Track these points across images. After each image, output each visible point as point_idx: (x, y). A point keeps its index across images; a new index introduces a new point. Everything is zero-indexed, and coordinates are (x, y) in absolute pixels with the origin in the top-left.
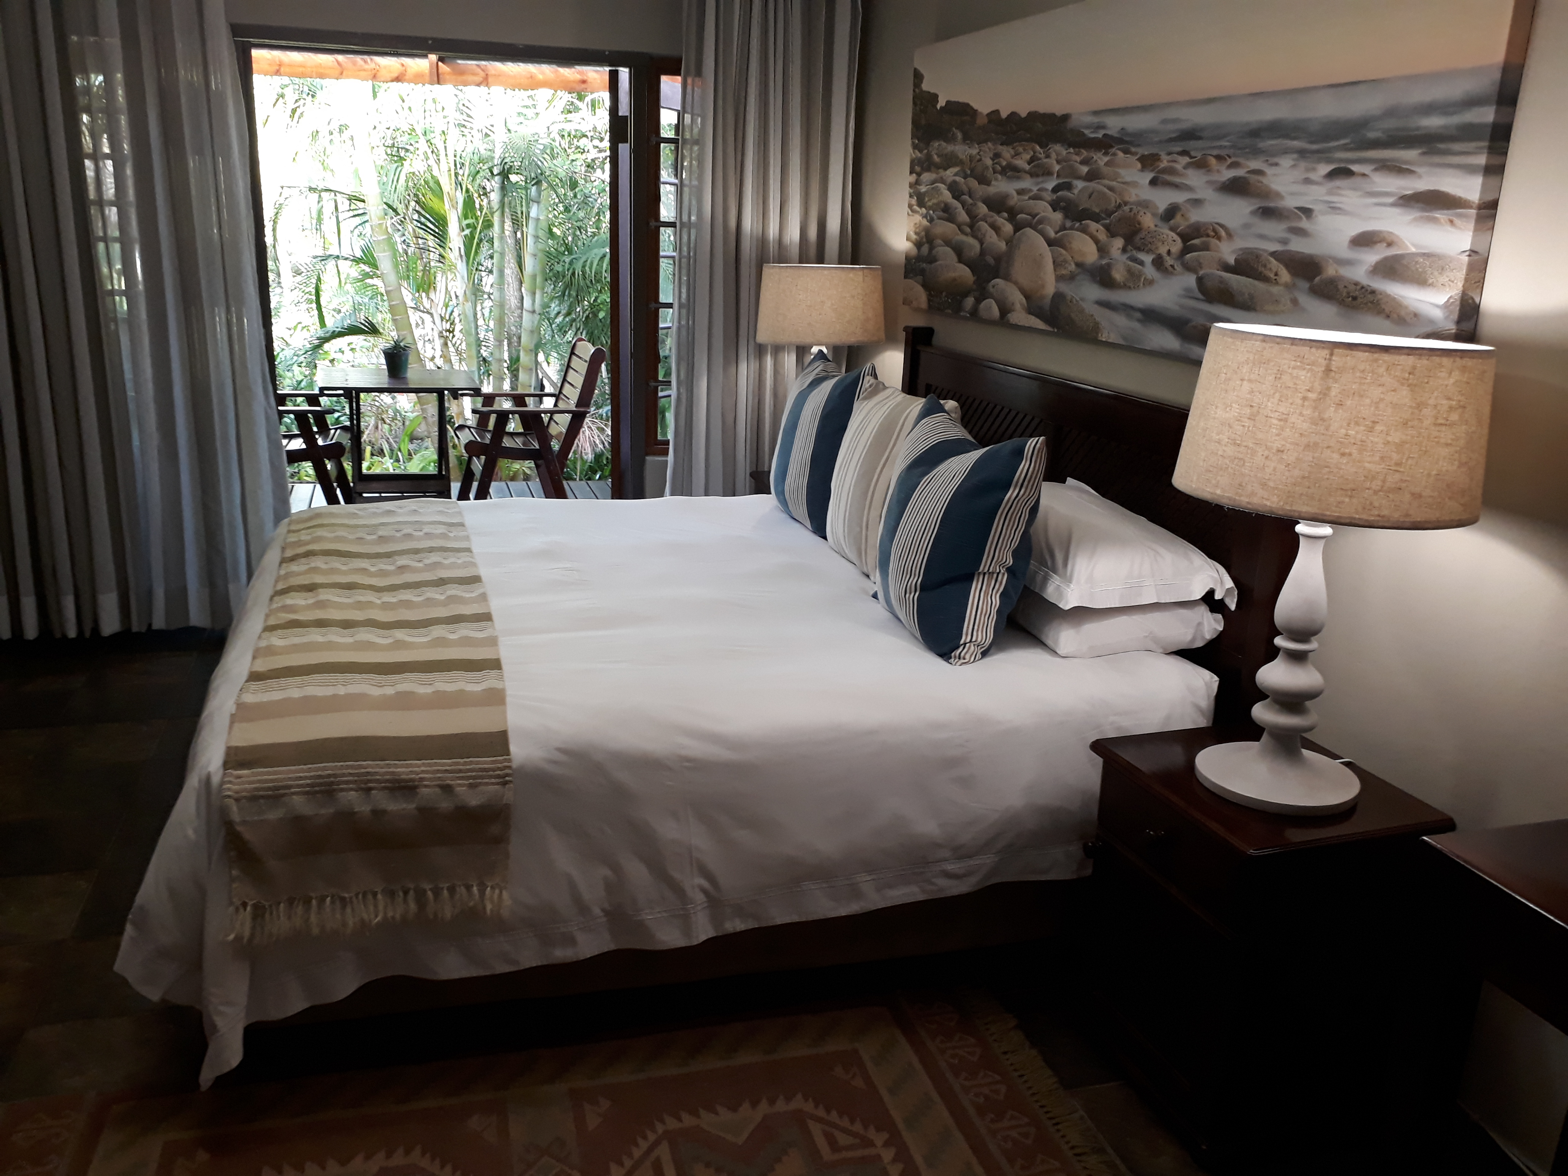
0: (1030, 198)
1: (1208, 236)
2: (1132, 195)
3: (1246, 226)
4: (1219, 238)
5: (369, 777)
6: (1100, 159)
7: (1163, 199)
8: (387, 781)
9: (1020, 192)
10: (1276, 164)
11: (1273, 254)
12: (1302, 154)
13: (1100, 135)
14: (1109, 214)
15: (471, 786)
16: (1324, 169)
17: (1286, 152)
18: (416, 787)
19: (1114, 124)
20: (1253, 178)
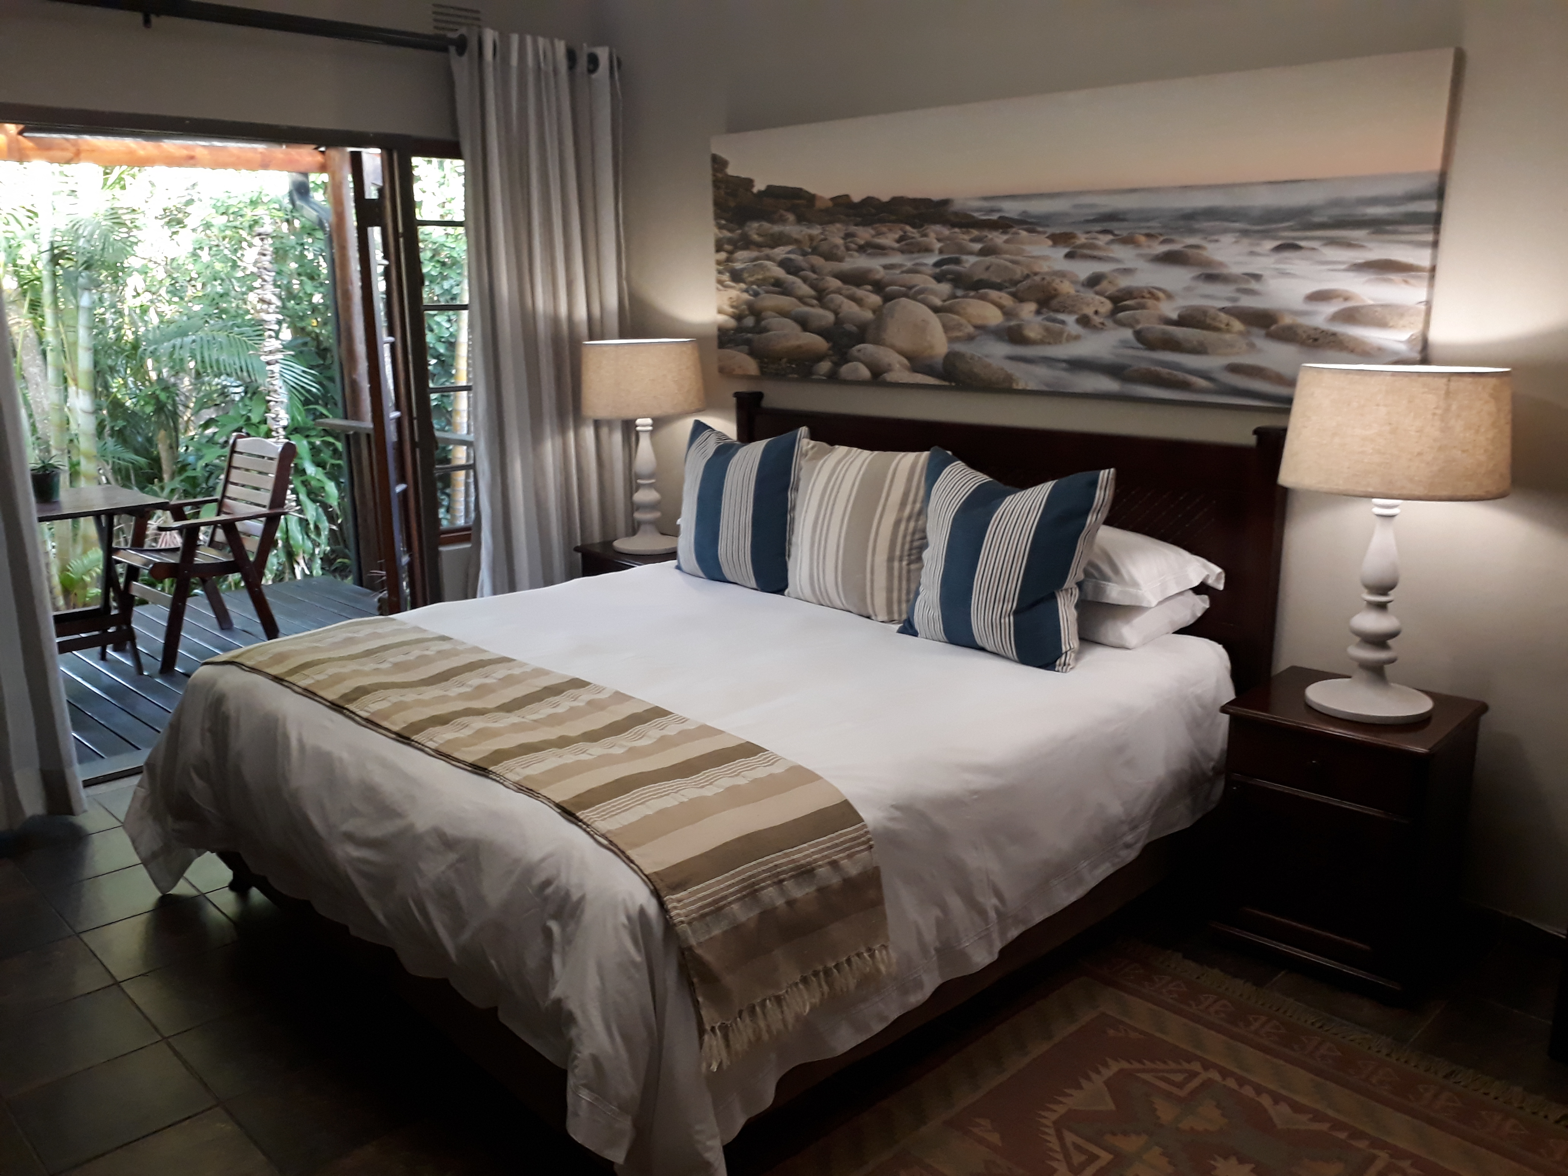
0: (903, 272)
1: (1143, 297)
2: (1044, 267)
3: (1188, 289)
4: (1157, 299)
5: (779, 870)
6: (998, 238)
7: (1084, 269)
8: (792, 870)
9: (886, 267)
10: (1217, 241)
11: (1223, 309)
12: (1245, 233)
13: (994, 217)
14: (1015, 283)
15: (849, 857)
16: (1270, 244)
17: (1225, 231)
18: (813, 869)
19: (1012, 209)
20: (1190, 252)
